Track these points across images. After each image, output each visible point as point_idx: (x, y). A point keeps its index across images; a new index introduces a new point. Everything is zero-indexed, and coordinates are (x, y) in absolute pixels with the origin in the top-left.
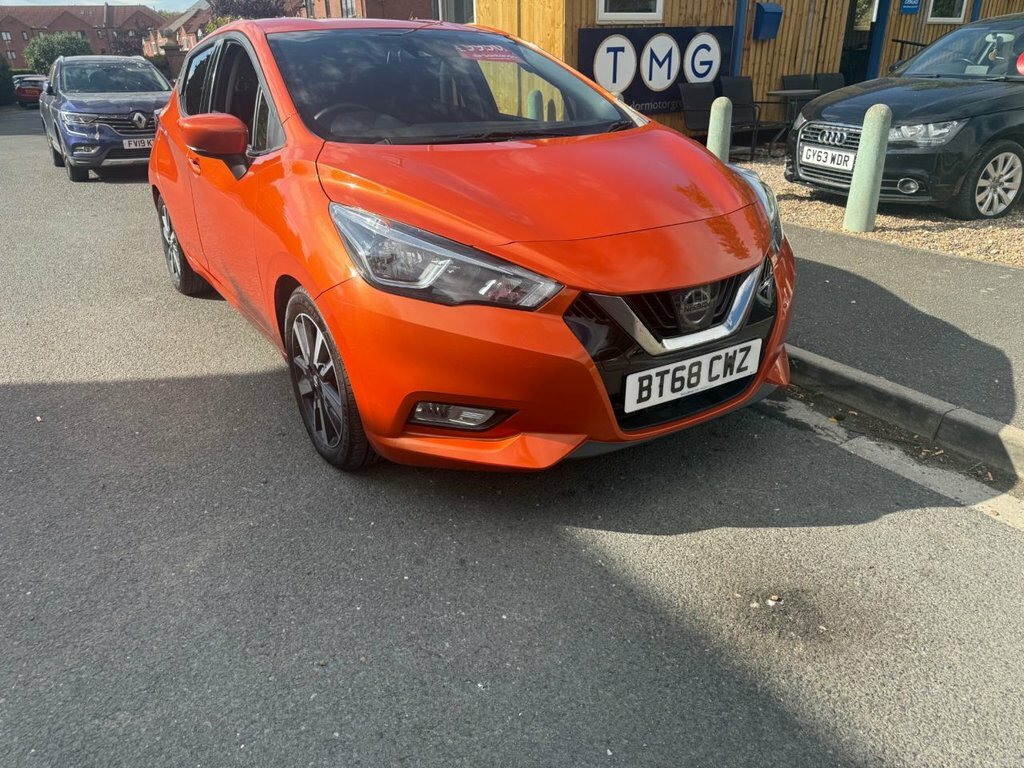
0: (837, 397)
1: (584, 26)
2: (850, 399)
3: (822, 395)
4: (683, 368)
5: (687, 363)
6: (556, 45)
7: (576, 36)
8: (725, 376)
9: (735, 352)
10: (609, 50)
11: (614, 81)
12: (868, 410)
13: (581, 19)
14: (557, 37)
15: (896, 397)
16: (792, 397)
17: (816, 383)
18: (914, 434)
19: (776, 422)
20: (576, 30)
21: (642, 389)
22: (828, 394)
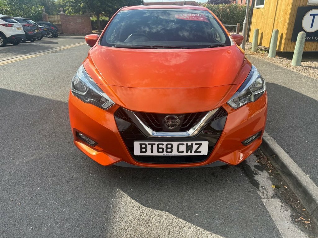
0: (284, 177)
1: (301, 6)
2: (287, 180)
3: (279, 174)
4: (163, 144)
5: (165, 143)
6: (287, 13)
7: (296, 10)
8: (187, 152)
9: (192, 144)
10: (311, 15)
11: (312, 27)
12: (292, 188)
13: (300, 3)
14: (288, 10)
15: (304, 187)
16: (266, 170)
17: (279, 168)
18: (304, 208)
19: (246, 179)
20: (296, 7)
21: (142, 148)
22: (281, 174)
